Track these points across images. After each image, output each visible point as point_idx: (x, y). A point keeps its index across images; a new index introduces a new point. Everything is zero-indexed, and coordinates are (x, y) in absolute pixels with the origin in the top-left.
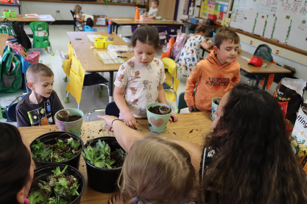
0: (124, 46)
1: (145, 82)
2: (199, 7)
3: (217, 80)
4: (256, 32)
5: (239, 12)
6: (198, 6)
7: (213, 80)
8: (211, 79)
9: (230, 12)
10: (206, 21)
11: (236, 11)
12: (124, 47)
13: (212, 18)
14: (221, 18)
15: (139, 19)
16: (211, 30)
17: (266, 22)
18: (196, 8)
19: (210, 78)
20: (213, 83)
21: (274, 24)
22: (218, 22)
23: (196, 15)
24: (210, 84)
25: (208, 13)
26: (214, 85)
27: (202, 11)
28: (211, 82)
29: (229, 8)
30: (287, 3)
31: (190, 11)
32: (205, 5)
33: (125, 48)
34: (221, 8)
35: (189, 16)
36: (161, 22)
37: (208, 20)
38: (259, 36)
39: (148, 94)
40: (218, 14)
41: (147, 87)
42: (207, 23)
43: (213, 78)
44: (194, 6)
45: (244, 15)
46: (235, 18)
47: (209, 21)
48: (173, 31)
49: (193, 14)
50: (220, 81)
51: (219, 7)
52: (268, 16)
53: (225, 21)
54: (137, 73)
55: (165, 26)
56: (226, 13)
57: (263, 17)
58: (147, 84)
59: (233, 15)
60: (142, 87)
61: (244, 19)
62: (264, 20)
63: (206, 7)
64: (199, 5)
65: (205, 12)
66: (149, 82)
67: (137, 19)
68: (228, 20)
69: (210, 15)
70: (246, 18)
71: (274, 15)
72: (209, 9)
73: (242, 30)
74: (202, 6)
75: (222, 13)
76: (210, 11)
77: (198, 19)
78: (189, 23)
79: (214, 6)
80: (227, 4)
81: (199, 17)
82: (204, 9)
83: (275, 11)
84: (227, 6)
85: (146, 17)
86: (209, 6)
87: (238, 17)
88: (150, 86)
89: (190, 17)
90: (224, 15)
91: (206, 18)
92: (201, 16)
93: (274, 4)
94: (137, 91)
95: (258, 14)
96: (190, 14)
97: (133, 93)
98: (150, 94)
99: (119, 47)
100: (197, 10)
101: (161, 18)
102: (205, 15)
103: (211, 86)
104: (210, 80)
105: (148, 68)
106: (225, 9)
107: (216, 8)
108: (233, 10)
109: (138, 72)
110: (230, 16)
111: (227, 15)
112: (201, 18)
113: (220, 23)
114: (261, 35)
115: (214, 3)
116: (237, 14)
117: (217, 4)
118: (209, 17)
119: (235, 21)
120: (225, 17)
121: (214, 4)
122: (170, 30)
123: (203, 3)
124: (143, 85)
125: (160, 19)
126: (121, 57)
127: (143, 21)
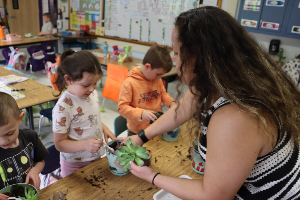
0: (10, 75)
1: (90, 117)
2: (68, 19)
3: (149, 95)
4: (133, 37)
5: (112, 20)
6: (66, 18)
7: (144, 96)
8: (143, 95)
9: (103, 21)
10: (79, 33)
11: (109, 19)
12: (12, 77)
13: (84, 29)
14: (94, 28)
15: (5, 39)
16: (86, 40)
17: (141, 27)
18: (64, 20)
19: (141, 95)
20: (146, 99)
21: (149, 28)
22: (92, 32)
23: (66, 27)
24: (143, 101)
25: (79, 24)
26: (147, 101)
27: (71, 23)
28: (143, 98)
29: (101, 16)
30: (157, 8)
31: (59, 24)
32: (74, 16)
33: (14, 78)
34: (92, 17)
35: (58, 30)
36: (32, 39)
37: (81, 31)
38: (137, 41)
39: (97, 130)
40: (90, 24)
41: (94, 122)
42: (81, 34)
43: (144, 94)
44: (61, 18)
45: (117, 22)
46: (109, 26)
47: (83, 33)
48: (49, 48)
49: (62, 26)
50: (151, 95)
51: (90, 17)
52: (141, 21)
53: (99, 30)
54: (80, 110)
55: (39, 44)
56: (98, 22)
57: (137, 22)
58: (93, 119)
59: (106, 24)
60: (88, 124)
61: (118, 26)
62: (138, 25)
63: (76, 18)
64: (67, 16)
65: (75, 23)
66: (94, 116)
67: (3, 40)
68: (102, 29)
69: (81, 26)
70: (120, 25)
71: (147, 20)
72: (79, 20)
73: (118, 37)
74: (71, 18)
75: (94, 23)
76: (80, 22)
77: (69, 32)
78: (60, 37)
79: (84, 16)
80: (97, 13)
81: (69, 29)
82: (74, 20)
83: (147, 16)
84: (98, 15)
85: (14, 37)
86: (78, 17)
87: (112, 25)
88: (96, 120)
89: (60, 31)
90: (97, 24)
91: (78, 29)
92: (71, 28)
93: (145, 9)
94: (83, 131)
95: (131, 20)
96: (59, 27)
97: (79, 135)
98: (99, 129)
99: (5, 77)
100: (65, 22)
101: (32, 35)
102: (76, 26)
103: (144, 103)
104: (141, 96)
105: (87, 100)
106: (97, 18)
107: (87, 19)
108: (105, 18)
109: (80, 107)
110: (103, 24)
111: (100, 24)
112: (73, 30)
113: (94, 33)
114: (138, 39)
115: (83, 13)
116: (110, 22)
117: (87, 15)
118: (81, 28)
119: (109, 29)
120: (98, 26)
121: (83, 15)
122: (46, 48)
123: (71, 14)
124: (89, 121)
125: (31, 37)
126: (17, 91)
127: (12, 41)
